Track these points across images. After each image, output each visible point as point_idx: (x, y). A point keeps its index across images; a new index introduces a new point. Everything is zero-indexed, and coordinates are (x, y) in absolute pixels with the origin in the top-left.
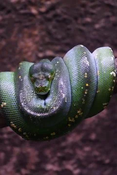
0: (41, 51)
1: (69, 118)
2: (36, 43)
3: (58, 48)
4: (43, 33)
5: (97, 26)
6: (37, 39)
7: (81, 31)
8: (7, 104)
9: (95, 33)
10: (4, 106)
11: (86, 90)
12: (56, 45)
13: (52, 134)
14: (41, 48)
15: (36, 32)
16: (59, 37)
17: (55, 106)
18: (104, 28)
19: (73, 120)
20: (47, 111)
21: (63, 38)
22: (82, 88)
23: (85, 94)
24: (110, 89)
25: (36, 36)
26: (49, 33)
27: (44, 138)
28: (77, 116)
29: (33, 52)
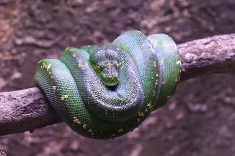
0: (19, 37)
1: (139, 112)
2: (14, 26)
3: (41, 33)
4: (24, 14)
5: (89, 10)
6: (16, 21)
7: (70, 14)
8: (68, 96)
9: (85, 17)
10: (65, 99)
11: (157, 81)
12: (39, 29)
13: (119, 131)
14: (19, 33)
15: (15, 13)
16: (44, 20)
17: (132, 98)
18: (96, 11)
19: (143, 114)
20: (124, 103)
21: (48, 22)
22: (152, 78)
23: (155, 85)
24: (176, 80)
25: (15, 17)
26: (32, 15)
27: (111, 135)
28: (146, 110)
29: (9, 37)
